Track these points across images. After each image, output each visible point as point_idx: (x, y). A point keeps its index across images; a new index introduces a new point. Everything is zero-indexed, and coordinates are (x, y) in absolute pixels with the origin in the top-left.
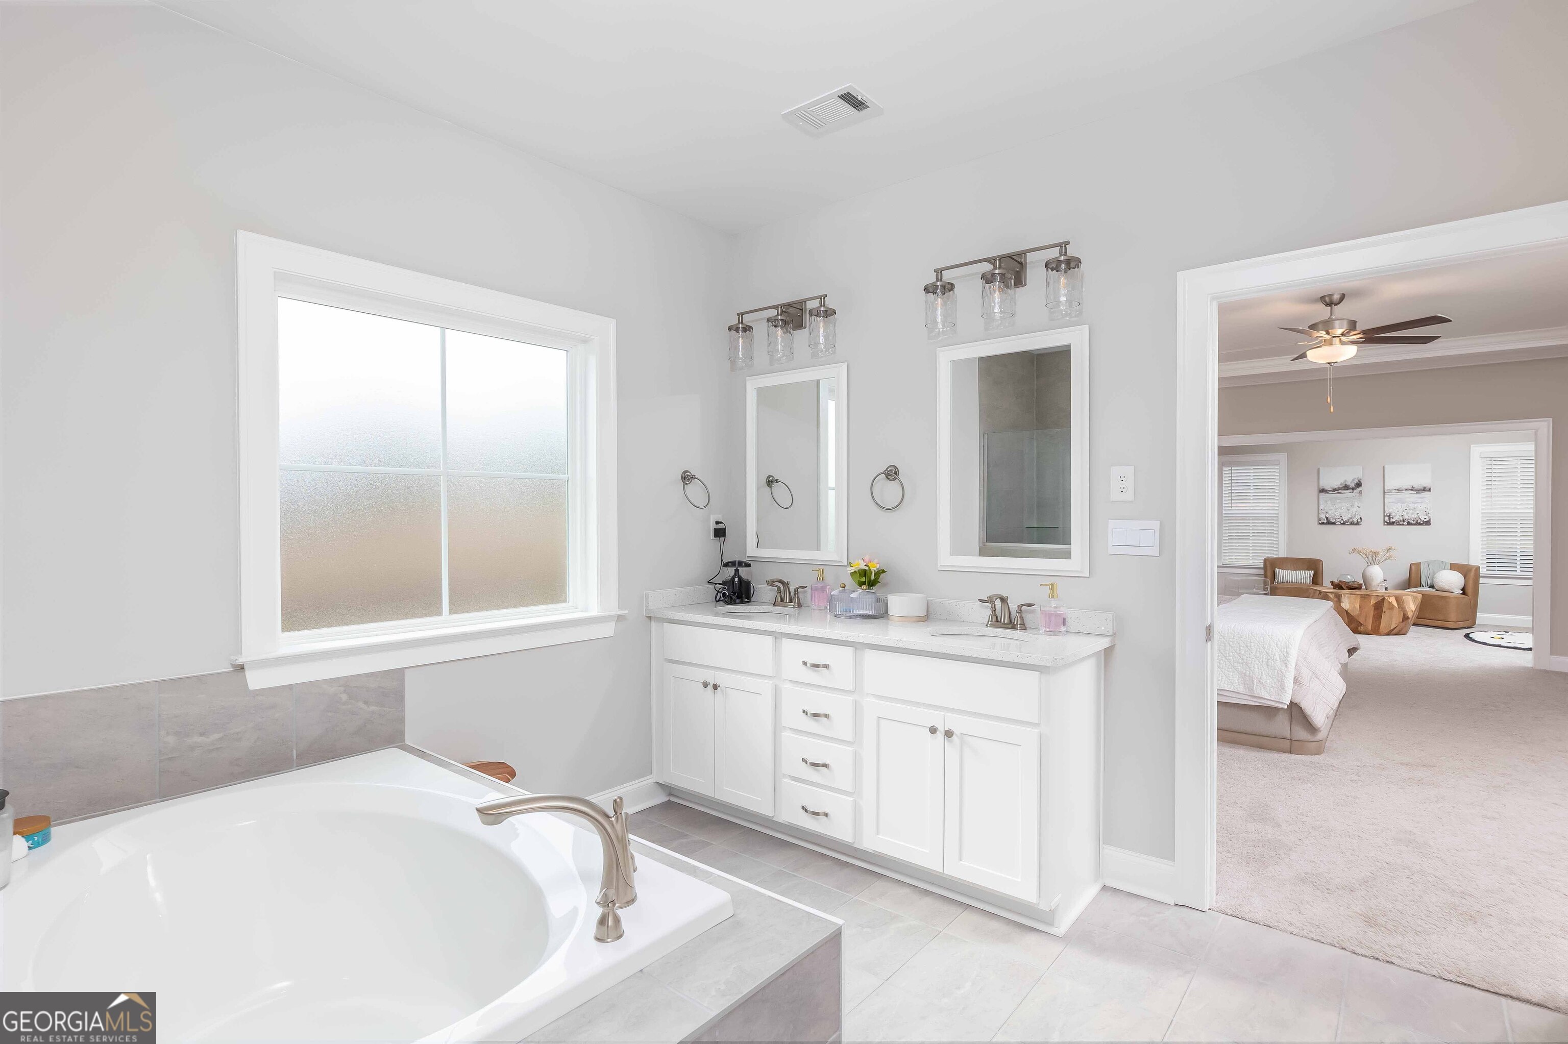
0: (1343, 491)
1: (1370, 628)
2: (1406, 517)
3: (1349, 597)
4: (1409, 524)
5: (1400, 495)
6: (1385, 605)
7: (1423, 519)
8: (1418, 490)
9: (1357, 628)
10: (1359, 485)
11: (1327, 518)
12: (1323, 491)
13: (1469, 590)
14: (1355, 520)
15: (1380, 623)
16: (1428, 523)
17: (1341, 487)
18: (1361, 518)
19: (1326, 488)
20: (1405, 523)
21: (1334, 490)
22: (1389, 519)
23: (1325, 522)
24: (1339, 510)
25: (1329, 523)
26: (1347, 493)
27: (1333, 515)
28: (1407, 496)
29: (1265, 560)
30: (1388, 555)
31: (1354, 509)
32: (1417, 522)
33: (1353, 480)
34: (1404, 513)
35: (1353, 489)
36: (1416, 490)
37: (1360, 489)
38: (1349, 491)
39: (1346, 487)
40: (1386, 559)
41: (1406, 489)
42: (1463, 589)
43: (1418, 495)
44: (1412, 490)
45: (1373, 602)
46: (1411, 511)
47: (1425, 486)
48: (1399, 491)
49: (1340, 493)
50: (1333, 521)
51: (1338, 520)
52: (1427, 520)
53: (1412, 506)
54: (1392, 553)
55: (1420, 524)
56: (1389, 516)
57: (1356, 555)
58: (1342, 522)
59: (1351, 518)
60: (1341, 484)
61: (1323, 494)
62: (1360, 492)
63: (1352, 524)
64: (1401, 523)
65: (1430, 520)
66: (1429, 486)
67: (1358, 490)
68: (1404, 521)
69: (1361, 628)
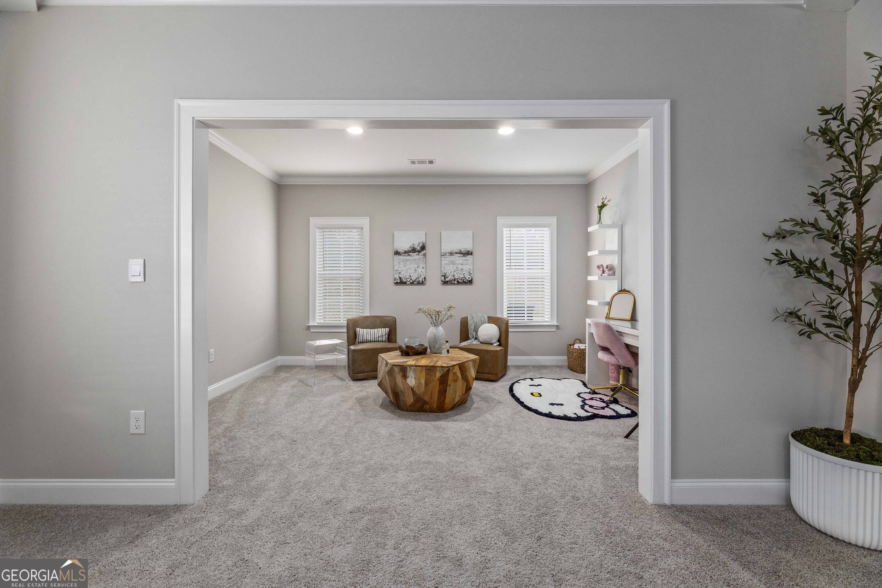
0: (412, 254)
1: (435, 406)
2: (456, 277)
3: (415, 371)
4: (458, 282)
5: (452, 258)
6: (451, 376)
7: (467, 278)
8: (465, 254)
9: (423, 406)
10: (423, 248)
11: (400, 278)
12: (397, 253)
13: (503, 342)
14: (421, 280)
15: (445, 398)
16: (470, 282)
17: (410, 249)
18: (425, 278)
19: (400, 250)
20: (456, 282)
21: (406, 252)
22: (445, 280)
23: (399, 281)
24: (409, 271)
25: (401, 282)
26: (415, 256)
27: (405, 275)
28: (457, 258)
29: (348, 320)
30: (449, 313)
31: (420, 270)
32: (463, 281)
33: (419, 244)
34: (455, 273)
35: (419, 252)
36: (463, 254)
37: (424, 252)
38: (416, 254)
39: (414, 250)
40: (447, 319)
41: (456, 253)
42: (499, 341)
43: (464, 258)
44: (460, 253)
45: (438, 375)
46: (459, 272)
47: (469, 250)
48: (451, 254)
49: (409, 255)
50: (405, 281)
51: (408, 280)
52: (470, 279)
53: (460, 267)
54: (452, 312)
55: (465, 282)
56: (444, 276)
57: (421, 314)
58: (411, 281)
59: (418, 278)
60: (410, 247)
61: (397, 256)
62: (425, 255)
63: (419, 283)
64: (453, 282)
65: (472, 279)
66: (471, 250)
67: (423, 252)
68: (454, 280)
69: (427, 407)
